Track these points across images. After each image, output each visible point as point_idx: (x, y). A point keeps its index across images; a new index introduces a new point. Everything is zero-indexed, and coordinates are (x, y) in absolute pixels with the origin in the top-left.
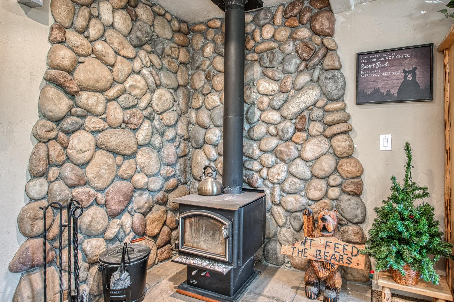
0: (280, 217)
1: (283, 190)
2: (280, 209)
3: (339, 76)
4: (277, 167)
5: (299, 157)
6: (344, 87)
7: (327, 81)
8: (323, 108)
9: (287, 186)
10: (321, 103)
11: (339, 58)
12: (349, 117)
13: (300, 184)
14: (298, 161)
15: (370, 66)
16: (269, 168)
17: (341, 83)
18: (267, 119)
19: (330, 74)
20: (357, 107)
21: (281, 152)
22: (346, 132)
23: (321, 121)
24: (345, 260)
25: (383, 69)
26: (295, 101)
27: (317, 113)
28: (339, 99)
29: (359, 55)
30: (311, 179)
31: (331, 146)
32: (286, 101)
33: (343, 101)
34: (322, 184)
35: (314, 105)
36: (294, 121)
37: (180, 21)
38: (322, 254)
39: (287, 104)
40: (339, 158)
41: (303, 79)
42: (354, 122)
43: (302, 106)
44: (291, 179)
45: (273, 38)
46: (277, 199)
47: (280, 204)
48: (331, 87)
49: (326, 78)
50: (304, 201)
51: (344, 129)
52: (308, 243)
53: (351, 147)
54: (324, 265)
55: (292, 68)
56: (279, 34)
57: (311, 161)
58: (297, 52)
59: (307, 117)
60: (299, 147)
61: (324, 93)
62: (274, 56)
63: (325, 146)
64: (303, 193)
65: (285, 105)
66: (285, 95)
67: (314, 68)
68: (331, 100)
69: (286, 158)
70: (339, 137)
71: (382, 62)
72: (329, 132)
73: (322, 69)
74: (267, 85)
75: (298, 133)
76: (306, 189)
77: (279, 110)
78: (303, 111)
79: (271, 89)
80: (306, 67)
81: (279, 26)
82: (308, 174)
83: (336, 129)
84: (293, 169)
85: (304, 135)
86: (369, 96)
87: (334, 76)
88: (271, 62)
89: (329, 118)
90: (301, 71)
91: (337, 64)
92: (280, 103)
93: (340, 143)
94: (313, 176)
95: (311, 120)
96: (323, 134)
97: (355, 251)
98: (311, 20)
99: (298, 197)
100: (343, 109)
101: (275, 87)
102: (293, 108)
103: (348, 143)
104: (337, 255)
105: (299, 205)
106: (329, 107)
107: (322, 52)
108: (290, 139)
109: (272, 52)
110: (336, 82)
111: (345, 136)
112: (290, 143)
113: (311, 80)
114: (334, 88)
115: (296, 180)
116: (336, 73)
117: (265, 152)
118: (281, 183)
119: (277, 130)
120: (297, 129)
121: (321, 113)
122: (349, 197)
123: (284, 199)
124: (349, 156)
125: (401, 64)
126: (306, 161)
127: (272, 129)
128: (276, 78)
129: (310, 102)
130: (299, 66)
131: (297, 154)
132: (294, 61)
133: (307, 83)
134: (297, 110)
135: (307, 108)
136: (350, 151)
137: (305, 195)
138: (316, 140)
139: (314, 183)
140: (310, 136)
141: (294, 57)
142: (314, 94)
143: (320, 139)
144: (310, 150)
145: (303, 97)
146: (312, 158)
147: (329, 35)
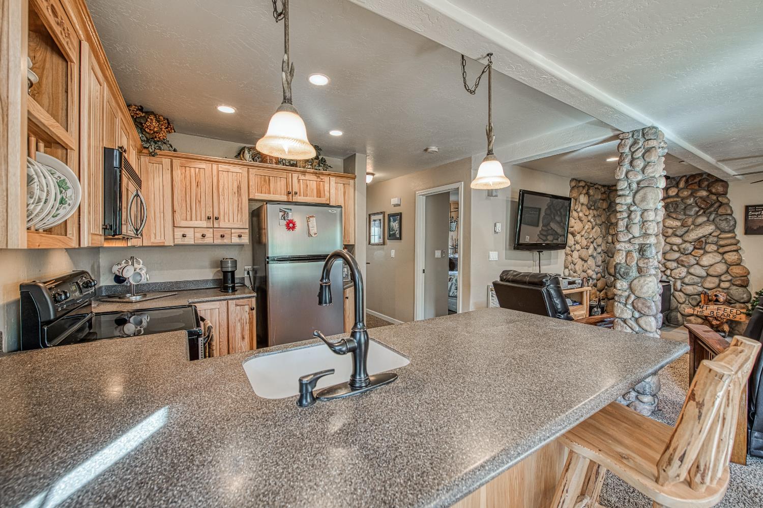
0: (681, 298)
1: (683, 283)
2: (680, 293)
3: (731, 218)
4: (679, 269)
5: (697, 264)
6: (735, 225)
7: (721, 222)
8: (717, 236)
9: (686, 280)
10: (715, 234)
11: (731, 208)
12: (738, 242)
13: (699, 280)
14: (696, 266)
15: (756, 213)
16: (672, 270)
17: (732, 223)
18: (671, 242)
19: (724, 217)
20: (745, 236)
21: (682, 261)
22: (737, 251)
23: (716, 244)
24: (731, 316)
26: (695, 232)
27: (711, 239)
28: (732, 231)
29: (747, 208)
30: (706, 277)
31: (723, 258)
32: (687, 232)
33: (734, 232)
34: (716, 280)
35: (710, 234)
36: (693, 243)
37: (604, 186)
38: (715, 313)
39: (688, 234)
40: (730, 265)
41: (701, 220)
42: (741, 245)
43: (701, 235)
44: (690, 276)
45: (677, 195)
46: (679, 287)
47: (681, 291)
48: (724, 225)
49: (720, 220)
50: (700, 289)
51: (735, 249)
52: (705, 308)
53: (740, 259)
54: (716, 319)
55: (692, 213)
56: (682, 193)
57: (706, 266)
58: (697, 204)
59: (704, 241)
60: (698, 259)
61: (717, 228)
62: (678, 207)
63: (718, 258)
64: (700, 285)
65: (686, 234)
66: (686, 229)
67: (711, 213)
68: (723, 231)
69: (686, 264)
70: (730, 254)
72: (721, 250)
73: (717, 214)
74: (672, 223)
75: (696, 251)
76: (702, 283)
77: (681, 236)
78: (701, 238)
79: (675, 225)
80: (704, 212)
81: (682, 189)
82: (704, 274)
83: (727, 249)
84: (692, 270)
85: (702, 252)
86: (755, 230)
87: (727, 219)
88: (675, 209)
89: (722, 243)
90: (700, 215)
91: (729, 212)
92: (682, 233)
93: (732, 257)
94: (708, 275)
95: (706, 243)
96: (717, 251)
97: (739, 312)
98: (708, 186)
99: (695, 287)
100: (734, 238)
101: (679, 224)
102: (693, 236)
103: (737, 257)
104: (726, 314)
105: (696, 291)
106: (721, 236)
107: (717, 205)
108: (690, 254)
109: (676, 204)
110: (727, 222)
111: (735, 253)
112: (690, 256)
113: (708, 220)
114: (726, 225)
115: (694, 277)
116: (728, 217)
117: (669, 260)
118: (682, 279)
119: (679, 248)
120: (695, 248)
121: (715, 239)
122: (737, 287)
123: (684, 288)
124: (739, 264)
126: (702, 266)
127: (675, 248)
128: (679, 218)
129: (707, 233)
130: (698, 212)
131: (695, 262)
132: (694, 209)
133: (704, 222)
134: (696, 237)
135: (704, 236)
136: (739, 262)
137: (702, 286)
138: (711, 255)
139: (709, 279)
140: (706, 252)
141: (694, 207)
142: (710, 228)
143: (714, 254)
144: (706, 260)
145: (701, 230)
146: (708, 264)
147: (723, 194)
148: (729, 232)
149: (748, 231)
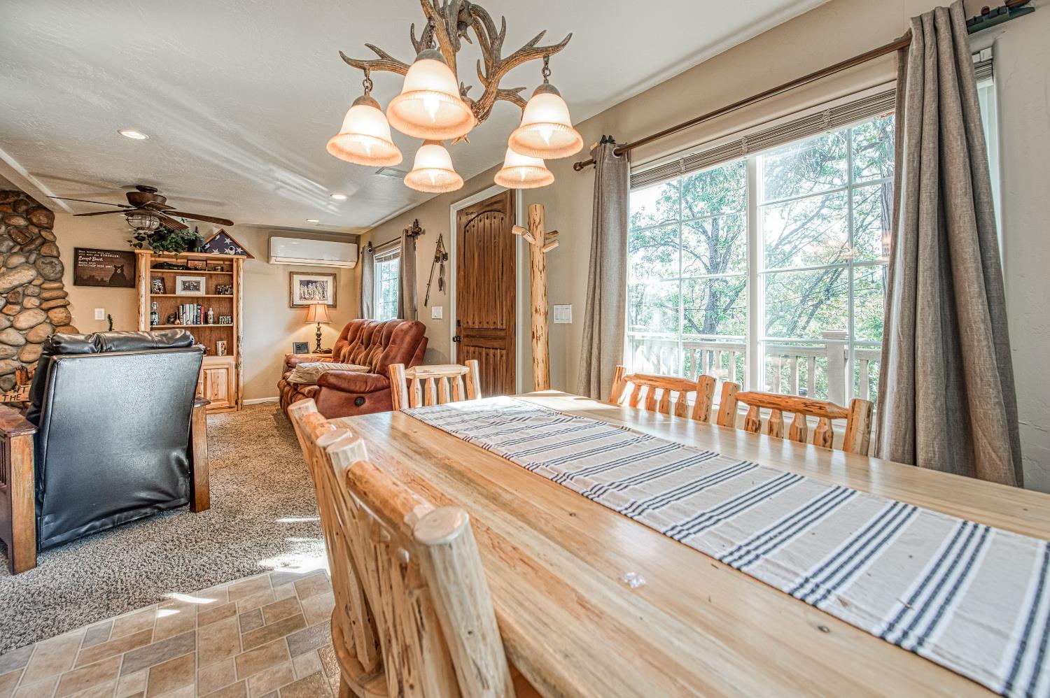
3: (57, 262)
5: (11, 326)
6: (62, 271)
7: (44, 265)
8: (39, 286)
10: (37, 282)
11: (57, 248)
12: (67, 294)
13: (14, 350)
14: (10, 330)
15: (87, 259)
17: (59, 268)
19: (48, 260)
20: (75, 287)
22: (64, 306)
23: (38, 296)
25: (98, 263)
26: (7, 277)
27: (31, 290)
28: (59, 280)
29: (76, 250)
30: (25, 345)
31: (48, 317)
33: (61, 282)
35: (30, 283)
36: (5, 295)
40: (57, 326)
41: (16, 260)
42: (70, 299)
43: (16, 283)
48: (48, 270)
49: (43, 263)
50: (17, 364)
51: (62, 304)
53: (69, 318)
57: (25, 330)
58: (10, 236)
59: (21, 292)
60: (12, 318)
61: (39, 274)
63: (41, 317)
64: (15, 358)
67: (30, 252)
68: (47, 280)
70: (56, 310)
71: (97, 257)
72: (45, 305)
73: (39, 254)
75: (10, 306)
76: (19, 354)
78: (16, 287)
80: (21, 250)
82: (22, 341)
83: (52, 304)
85: (18, 308)
86: (85, 280)
87: (52, 262)
89: (46, 295)
90: (15, 253)
91: (55, 253)
93: (57, 315)
94: (28, 342)
95: (25, 295)
96: (39, 307)
98: (28, 212)
99: (9, 361)
100: (61, 288)
102: (4, 284)
103: (64, 314)
105: (10, 368)
106: (45, 286)
107: (38, 241)
110: (52, 267)
111: (62, 310)
113: (27, 262)
114: (51, 271)
115: (7, 347)
116: (54, 260)
120: (8, 303)
121: (37, 290)
124: (67, 325)
125: (113, 262)
126: (19, 330)
129: (25, 280)
130: (12, 248)
131: (8, 324)
132: (6, 243)
133: (21, 264)
134: (8, 286)
135: (21, 285)
136: (67, 321)
137: (18, 359)
138: (31, 312)
139: (29, 347)
140: (24, 309)
141: (5, 239)
142: (27, 275)
143: (36, 311)
144: (24, 320)
145: (16, 276)
146: (27, 326)
147: (47, 228)
148: (55, 281)
149: (78, 281)
